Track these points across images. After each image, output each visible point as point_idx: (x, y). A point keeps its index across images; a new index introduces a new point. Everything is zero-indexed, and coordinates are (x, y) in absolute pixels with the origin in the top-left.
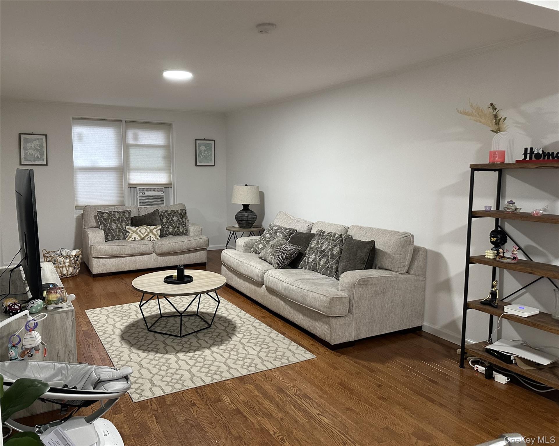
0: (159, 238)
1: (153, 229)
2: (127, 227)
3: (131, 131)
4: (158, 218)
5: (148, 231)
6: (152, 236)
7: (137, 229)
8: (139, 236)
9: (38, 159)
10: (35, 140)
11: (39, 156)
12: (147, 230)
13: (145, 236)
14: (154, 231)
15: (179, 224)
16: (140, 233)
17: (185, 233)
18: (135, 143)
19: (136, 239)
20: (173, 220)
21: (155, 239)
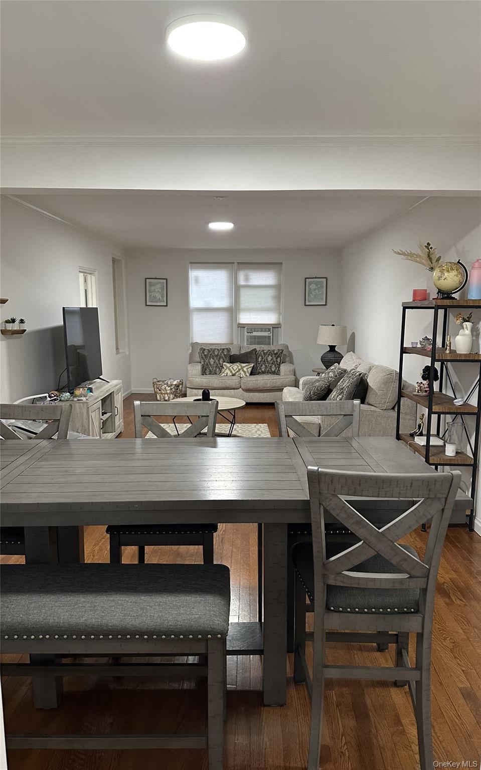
0: (248, 375)
1: (244, 367)
2: (224, 363)
3: (243, 272)
4: (254, 357)
5: (240, 367)
6: (242, 372)
7: (231, 366)
8: (231, 372)
9: (160, 301)
10: (158, 283)
11: (161, 298)
12: (238, 367)
13: (236, 373)
14: (245, 369)
15: (272, 363)
16: (232, 370)
17: (277, 373)
18: (246, 284)
19: (228, 375)
20: (267, 359)
21: (244, 376)
